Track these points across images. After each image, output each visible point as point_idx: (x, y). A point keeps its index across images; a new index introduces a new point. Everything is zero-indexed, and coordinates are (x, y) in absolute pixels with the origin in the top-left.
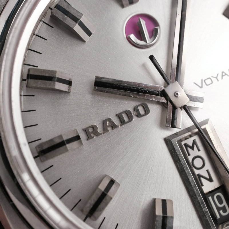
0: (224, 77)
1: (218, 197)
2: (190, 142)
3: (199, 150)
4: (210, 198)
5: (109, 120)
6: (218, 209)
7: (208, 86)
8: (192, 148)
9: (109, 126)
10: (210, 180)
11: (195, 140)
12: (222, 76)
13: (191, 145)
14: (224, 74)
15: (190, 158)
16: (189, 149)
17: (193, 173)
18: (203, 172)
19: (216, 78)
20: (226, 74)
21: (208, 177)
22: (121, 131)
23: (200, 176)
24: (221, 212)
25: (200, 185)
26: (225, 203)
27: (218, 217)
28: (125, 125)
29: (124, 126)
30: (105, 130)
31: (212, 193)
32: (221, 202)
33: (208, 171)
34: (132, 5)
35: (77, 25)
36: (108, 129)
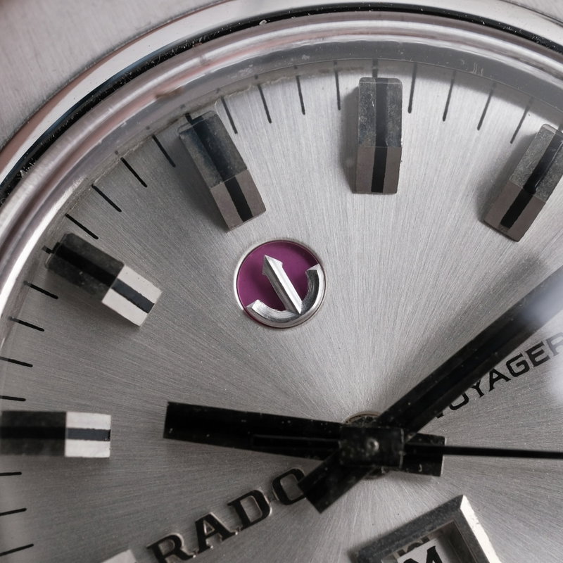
0: (495, 385)
2: (420, 556)
5: (210, 519)
7: (456, 411)
9: (209, 536)
11: (434, 547)
12: (492, 381)
14: (495, 376)
19: (477, 387)
20: (501, 376)
22: (243, 543)
28: (251, 528)
29: (247, 530)
30: (204, 547)
34: (250, 224)
35: (111, 292)
36: (208, 542)
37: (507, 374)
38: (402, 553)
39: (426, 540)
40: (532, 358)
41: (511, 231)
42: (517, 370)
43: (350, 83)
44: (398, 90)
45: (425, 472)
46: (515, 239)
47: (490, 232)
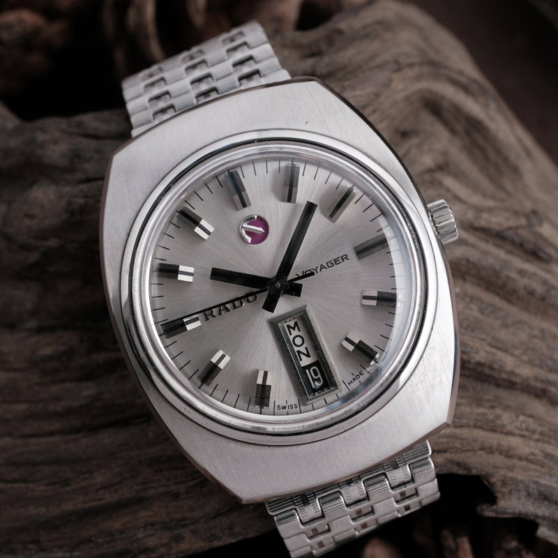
0: (322, 270)
1: (314, 370)
2: (292, 324)
3: (299, 331)
4: (307, 371)
6: (314, 380)
8: (294, 329)
9: (223, 310)
10: (308, 356)
11: (297, 321)
12: (321, 268)
13: (293, 326)
15: (291, 338)
16: (291, 330)
17: (293, 350)
18: (302, 349)
19: (316, 270)
20: (324, 267)
21: (306, 353)
22: (233, 314)
23: (299, 352)
24: (316, 383)
25: (298, 359)
26: (319, 376)
27: (314, 387)
28: (237, 309)
29: (235, 310)
30: (220, 314)
31: (309, 367)
32: (316, 375)
33: (306, 348)
34: (246, 209)
35: (197, 227)
36: (222, 312)
37: (326, 266)
38: (286, 322)
39: (294, 318)
40: (335, 262)
41: (332, 219)
42: (330, 265)
43: (283, 164)
44: (299, 168)
45: (295, 295)
46: (334, 222)
47: (326, 219)
